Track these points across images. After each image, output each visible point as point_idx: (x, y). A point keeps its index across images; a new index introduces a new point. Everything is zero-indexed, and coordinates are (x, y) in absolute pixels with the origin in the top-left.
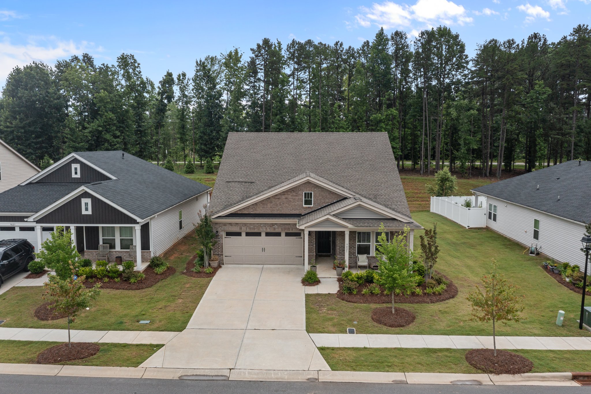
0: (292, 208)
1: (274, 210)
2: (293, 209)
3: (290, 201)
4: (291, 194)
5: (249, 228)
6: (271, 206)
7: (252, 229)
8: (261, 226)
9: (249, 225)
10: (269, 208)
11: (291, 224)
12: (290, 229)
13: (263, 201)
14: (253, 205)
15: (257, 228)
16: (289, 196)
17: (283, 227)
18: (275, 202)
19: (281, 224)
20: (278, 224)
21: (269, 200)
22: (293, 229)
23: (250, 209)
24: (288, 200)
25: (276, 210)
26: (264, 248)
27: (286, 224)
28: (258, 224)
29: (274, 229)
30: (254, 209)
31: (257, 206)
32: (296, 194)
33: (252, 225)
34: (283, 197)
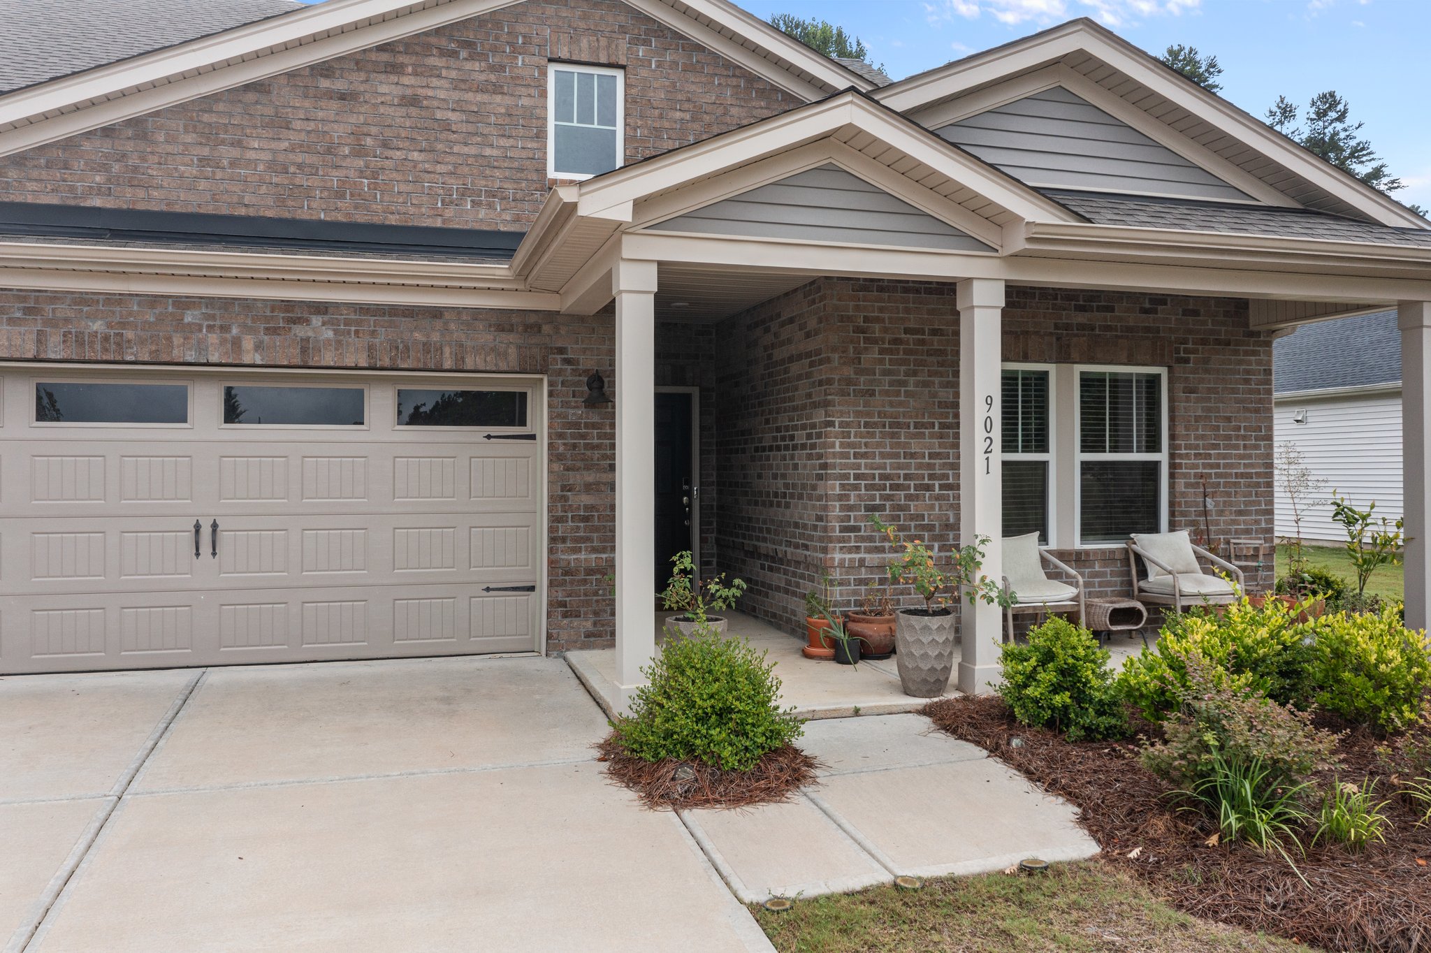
0: (455, 184)
1: (308, 193)
2: (463, 193)
3: (446, 127)
4: (454, 74)
5: (70, 333)
6: (281, 158)
7: (98, 347)
8: (188, 319)
9: (71, 314)
10: (261, 167)
11: (447, 315)
12: (441, 359)
13: (206, 111)
14: (108, 132)
15: (142, 342)
16: (435, 82)
17: (383, 336)
18: (312, 126)
19: (365, 309)
20: (337, 305)
21: (257, 103)
22: (463, 359)
23: (82, 167)
24: (423, 113)
25: (324, 189)
26: (215, 526)
27: (410, 312)
28: (154, 300)
29: (304, 350)
30: (116, 168)
31: (149, 150)
32: (493, 78)
33: (101, 307)
34: (383, 89)
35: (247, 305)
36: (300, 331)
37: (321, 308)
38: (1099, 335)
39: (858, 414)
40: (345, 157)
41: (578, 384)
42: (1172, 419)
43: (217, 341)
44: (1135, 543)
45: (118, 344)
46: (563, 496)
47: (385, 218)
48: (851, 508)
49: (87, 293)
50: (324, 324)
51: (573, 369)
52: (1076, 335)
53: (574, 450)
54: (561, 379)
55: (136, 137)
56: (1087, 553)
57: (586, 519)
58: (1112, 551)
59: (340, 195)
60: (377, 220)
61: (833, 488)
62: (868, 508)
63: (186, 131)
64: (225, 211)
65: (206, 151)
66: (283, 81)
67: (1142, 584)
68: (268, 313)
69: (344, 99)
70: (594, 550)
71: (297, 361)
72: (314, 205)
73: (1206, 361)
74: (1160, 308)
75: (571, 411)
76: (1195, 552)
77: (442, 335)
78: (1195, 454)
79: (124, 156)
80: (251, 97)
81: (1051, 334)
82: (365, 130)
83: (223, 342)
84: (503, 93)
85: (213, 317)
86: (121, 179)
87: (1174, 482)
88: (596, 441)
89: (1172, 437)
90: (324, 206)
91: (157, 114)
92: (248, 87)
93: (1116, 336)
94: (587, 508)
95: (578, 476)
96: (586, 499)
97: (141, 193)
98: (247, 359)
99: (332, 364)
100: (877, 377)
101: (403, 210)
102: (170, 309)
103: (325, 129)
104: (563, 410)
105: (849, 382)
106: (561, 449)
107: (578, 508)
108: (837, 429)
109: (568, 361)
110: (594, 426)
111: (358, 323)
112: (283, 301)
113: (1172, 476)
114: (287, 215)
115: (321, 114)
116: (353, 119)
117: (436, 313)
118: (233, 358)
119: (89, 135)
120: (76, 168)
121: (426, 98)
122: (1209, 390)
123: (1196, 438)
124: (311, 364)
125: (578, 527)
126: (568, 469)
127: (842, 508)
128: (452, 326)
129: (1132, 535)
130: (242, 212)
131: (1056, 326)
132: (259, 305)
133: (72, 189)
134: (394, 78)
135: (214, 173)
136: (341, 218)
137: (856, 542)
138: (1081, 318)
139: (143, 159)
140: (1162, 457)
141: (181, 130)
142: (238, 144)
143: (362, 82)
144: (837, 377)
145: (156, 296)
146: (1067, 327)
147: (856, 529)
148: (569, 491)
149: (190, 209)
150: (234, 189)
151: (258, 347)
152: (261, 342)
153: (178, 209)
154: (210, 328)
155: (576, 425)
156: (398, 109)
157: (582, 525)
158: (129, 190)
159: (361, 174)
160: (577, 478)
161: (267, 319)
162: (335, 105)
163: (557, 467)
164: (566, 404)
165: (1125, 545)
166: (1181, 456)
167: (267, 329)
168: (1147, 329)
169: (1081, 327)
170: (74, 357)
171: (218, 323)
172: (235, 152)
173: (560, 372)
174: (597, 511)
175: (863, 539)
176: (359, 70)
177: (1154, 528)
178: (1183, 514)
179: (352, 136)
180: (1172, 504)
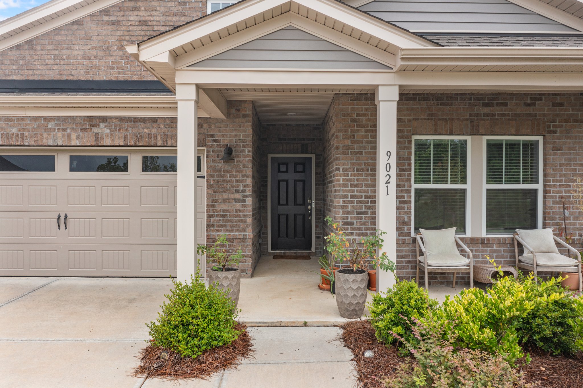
1: (98, 67)
4: (163, 9)
5: (4, 133)
6: (87, 53)
7: (14, 139)
8: (50, 126)
9: (4, 126)
10: (79, 58)
11: (159, 121)
12: (157, 141)
13: (57, 35)
14: (18, 47)
15: (31, 137)
16: (154, 13)
17: (131, 131)
18: (100, 38)
19: (123, 119)
20: (111, 118)
21: (77, 29)
22: (166, 141)
23: (8, 63)
24: (149, 28)
25: (106, 66)
26: (66, 217)
27: (143, 120)
28: (36, 118)
29: (97, 139)
30: (21, 62)
31: (34, 54)
32: (180, 9)
33: (16, 122)
34: (131, 18)
35: (73, 119)
36: (95, 130)
37: (104, 119)
38: (498, 119)
39: (353, 164)
40: (115, 51)
41: (220, 151)
42: (545, 165)
43: (61, 136)
44: (518, 235)
45: (22, 138)
46: (213, 205)
47: (132, 77)
48: (348, 213)
49: (10, 117)
50: (105, 127)
51: (217, 145)
52: (484, 120)
53: (218, 183)
54: (212, 149)
55: (29, 49)
56: (488, 239)
57: (223, 216)
58: (504, 239)
59: (112, 68)
60: (128, 78)
61: (339, 202)
62: (358, 213)
63: (49, 44)
64: (64, 78)
65: (57, 52)
66: (88, 18)
67: (520, 258)
68: (82, 123)
69: (114, 25)
70: (228, 231)
71: (94, 143)
72: (101, 73)
73: (568, 132)
74: (537, 102)
75: (217, 165)
76: (555, 241)
77: (157, 130)
78: (560, 185)
79: (24, 57)
80: (75, 27)
81: (467, 119)
82: (123, 38)
83: (63, 136)
84: (185, 16)
85: (60, 125)
86: (23, 67)
87: (545, 201)
88: (228, 179)
89: (545, 175)
90: (105, 74)
91: (37, 38)
92: (74, 23)
93: (509, 119)
94: (224, 211)
95: (220, 196)
96: (224, 207)
97: (31, 72)
98: (73, 143)
99: (109, 144)
100: (364, 145)
101: (139, 73)
102: (43, 122)
103: (106, 39)
104: (213, 164)
105: (348, 148)
106: (212, 183)
107: (220, 211)
108: (341, 172)
109: (215, 141)
110: (228, 171)
111: (120, 125)
112: (88, 117)
113: (545, 197)
114: (90, 79)
115: (104, 32)
116: (118, 33)
117: (154, 120)
118: (68, 143)
119: (11, 49)
120: (6, 63)
121: (150, 21)
122: (570, 148)
123: (561, 176)
124: (100, 144)
125: (220, 220)
126: (215, 192)
127: (344, 213)
128: (162, 126)
129: (517, 230)
130: (71, 78)
131: (470, 115)
132: (78, 119)
133: (4, 72)
134: (136, 13)
135: (60, 62)
136: (113, 78)
137: (351, 230)
138: (486, 110)
139: (32, 58)
140: (539, 187)
141: (47, 44)
142: (69, 48)
143: (122, 16)
144: (341, 145)
145: (37, 117)
146: (477, 115)
147: (351, 224)
148: (215, 202)
149: (50, 78)
150: (68, 68)
151: (78, 138)
152: (79, 135)
153: (45, 78)
154: (58, 129)
155: (219, 171)
156: (138, 27)
157: (222, 219)
158: (26, 71)
159: (122, 58)
160: (218, 196)
161: (82, 125)
162: (110, 27)
163: (211, 191)
164: (214, 161)
165: (512, 236)
166: (550, 186)
167: (82, 129)
168: (529, 115)
169: (486, 115)
170: (6, 144)
171: (62, 127)
172: (68, 52)
173: (211, 146)
174: (229, 212)
175: (355, 229)
176: (121, 11)
177: (534, 226)
178: (551, 219)
179: (118, 41)
180: (544, 213)
